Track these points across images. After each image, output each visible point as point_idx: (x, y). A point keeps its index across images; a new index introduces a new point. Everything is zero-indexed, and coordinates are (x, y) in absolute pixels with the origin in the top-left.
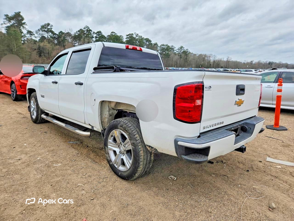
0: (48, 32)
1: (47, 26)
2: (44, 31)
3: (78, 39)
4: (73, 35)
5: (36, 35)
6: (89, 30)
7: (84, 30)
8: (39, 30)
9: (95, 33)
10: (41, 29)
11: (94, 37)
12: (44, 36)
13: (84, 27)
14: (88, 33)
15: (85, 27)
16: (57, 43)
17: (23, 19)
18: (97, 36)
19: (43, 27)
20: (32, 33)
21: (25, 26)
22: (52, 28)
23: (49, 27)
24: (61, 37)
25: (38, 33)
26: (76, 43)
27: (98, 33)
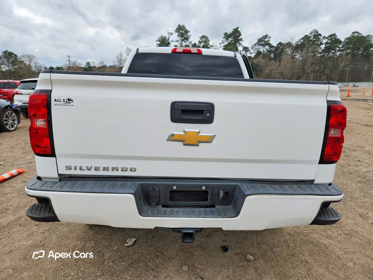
0: (264, 45)
1: (264, 39)
2: (261, 45)
3: (300, 49)
4: (295, 45)
5: (252, 51)
6: (318, 34)
7: (310, 35)
8: (255, 44)
9: (326, 37)
10: (258, 43)
11: (323, 44)
12: (260, 51)
13: (310, 32)
14: (315, 39)
15: (312, 32)
16: (273, 57)
17: (240, 35)
18: (328, 42)
19: (260, 40)
20: (247, 49)
21: (241, 42)
22: (269, 40)
23: (266, 40)
24: (278, 50)
25: (254, 49)
26: (297, 55)
27: (331, 37)
